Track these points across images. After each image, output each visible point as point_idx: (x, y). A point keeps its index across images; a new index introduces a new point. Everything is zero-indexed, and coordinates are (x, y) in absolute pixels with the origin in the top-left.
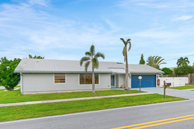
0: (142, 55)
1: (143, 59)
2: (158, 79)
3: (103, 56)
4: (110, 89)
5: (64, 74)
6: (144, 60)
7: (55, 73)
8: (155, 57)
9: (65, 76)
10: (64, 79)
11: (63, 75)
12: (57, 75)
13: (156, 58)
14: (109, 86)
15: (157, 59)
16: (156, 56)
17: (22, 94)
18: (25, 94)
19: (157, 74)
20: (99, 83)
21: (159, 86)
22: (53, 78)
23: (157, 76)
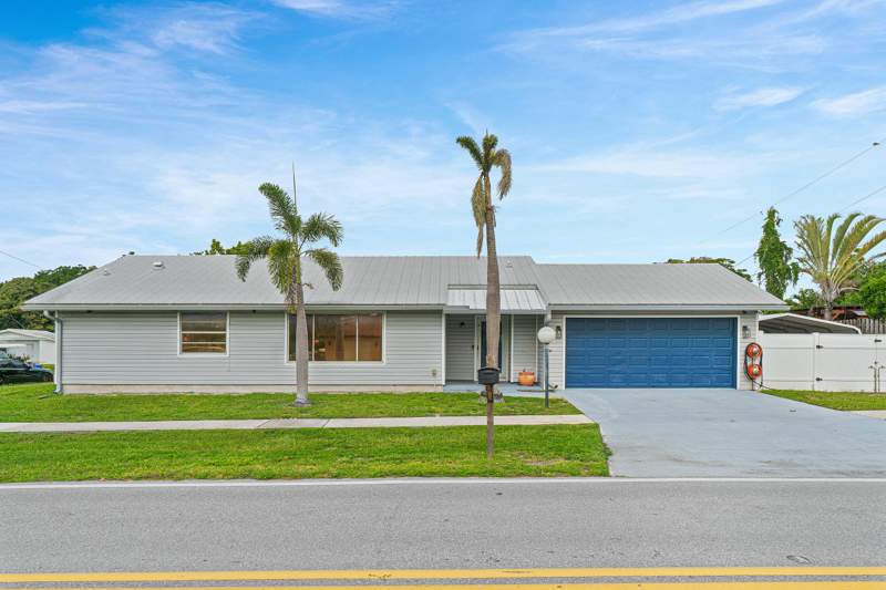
0: (772, 213)
1: (775, 233)
2: (752, 345)
3: (332, 232)
4: (440, 389)
5: (222, 314)
6: (781, 240)
7: (184, 314)
8: (838, 223)
9: (225, 325)
10: (223, 337)
11: (216, 322)
12: (190, 321)
13: (843, 229)
14: (434, 374)
15: (849, 230)
16: (846, 216)
17: (57, 391)
18: (68, 390)
19: (744, 312)
20: (384, 358)
21: (758, 380)
22: (175, 333)
23: (745, 328)
